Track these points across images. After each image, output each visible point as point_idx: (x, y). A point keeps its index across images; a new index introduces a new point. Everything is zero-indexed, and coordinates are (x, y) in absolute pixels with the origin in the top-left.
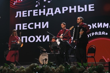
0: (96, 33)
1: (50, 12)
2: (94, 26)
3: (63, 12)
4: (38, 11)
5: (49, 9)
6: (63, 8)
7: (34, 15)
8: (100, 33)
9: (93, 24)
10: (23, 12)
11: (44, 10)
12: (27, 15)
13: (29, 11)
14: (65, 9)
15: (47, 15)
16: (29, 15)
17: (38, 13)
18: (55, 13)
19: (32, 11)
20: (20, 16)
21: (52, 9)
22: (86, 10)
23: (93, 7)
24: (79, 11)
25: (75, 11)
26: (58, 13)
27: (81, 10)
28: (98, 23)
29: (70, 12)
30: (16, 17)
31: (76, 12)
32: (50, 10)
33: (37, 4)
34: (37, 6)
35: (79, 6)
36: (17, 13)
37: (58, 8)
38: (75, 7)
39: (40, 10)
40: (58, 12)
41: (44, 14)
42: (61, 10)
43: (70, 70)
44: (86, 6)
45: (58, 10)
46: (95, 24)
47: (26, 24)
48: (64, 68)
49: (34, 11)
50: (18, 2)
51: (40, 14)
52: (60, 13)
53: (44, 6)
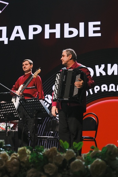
0: (104, 87)
2: (99, 70)
8: (112, 88)
9: (97, 67)
23: (98, 29)
28: (109, 65)
31: (59, 37)
38: (58, 26)
43: (42, 157)
46: (103, 66)
48: (30, 152)
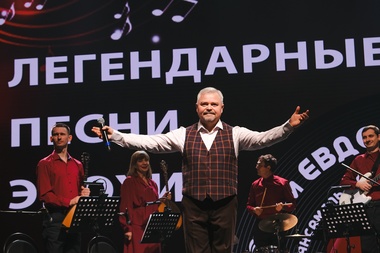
1: (184, 66)
3: (248, 69)
4: (126, 61)
5: (177, 54)
6: (247, 49)
7: (106, 76)
10: (50, 61)
11: (156, 54)
12: (70, 74)
13: (79, 60)
14: (256, 53)
15: (169, 81)
16: (79, 78)
17: (126, 70)
18: (210, 71)
19: (93, 57)
20: (34, 81)
21: (192, 53)
22: (351, 63)
24: (320, 64)
25: (303, 65)
26: (221, 71)
27: (329, 59)
29: (281, 66)
30: (12, 84)
31: (305, 67)
32: (185, 58)
33: (120, 24)
34: (117, 35)
35: (319, 45)
36: (19, 64)
37: (221, 50)
38: (302, 46)
39: (134, 56)
40: (221, 65)
41: (156, 74)
42: (238, 60)
44: (350, 44)
45: (220, 59)
47: (67, 119)
49: (105, 58)
50: (21, 13)
51: (135, 75)
52: (232, 69)
53: (156, 39)
